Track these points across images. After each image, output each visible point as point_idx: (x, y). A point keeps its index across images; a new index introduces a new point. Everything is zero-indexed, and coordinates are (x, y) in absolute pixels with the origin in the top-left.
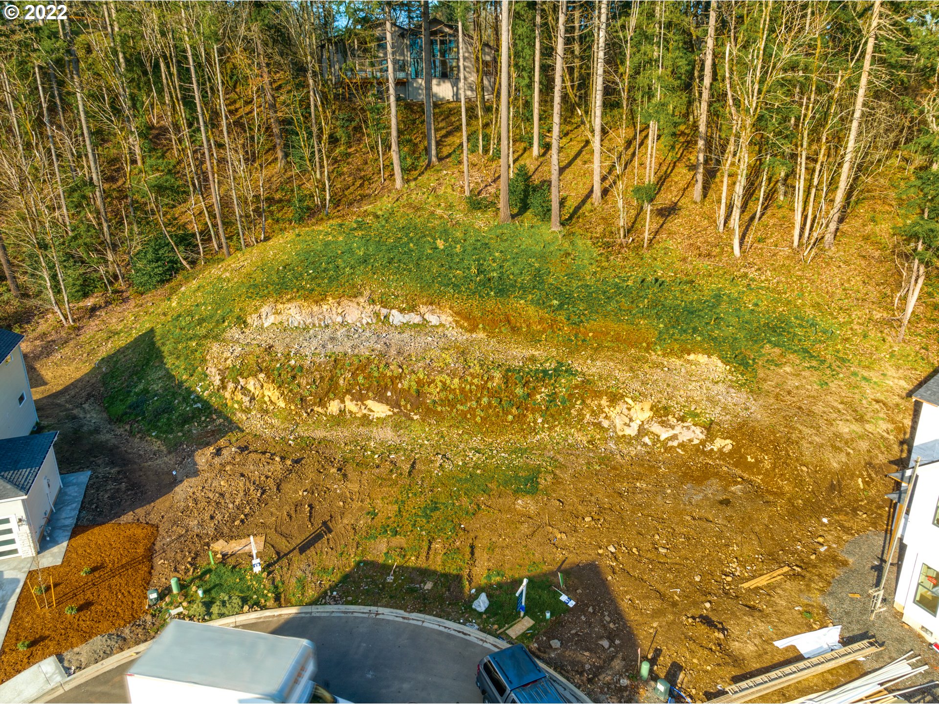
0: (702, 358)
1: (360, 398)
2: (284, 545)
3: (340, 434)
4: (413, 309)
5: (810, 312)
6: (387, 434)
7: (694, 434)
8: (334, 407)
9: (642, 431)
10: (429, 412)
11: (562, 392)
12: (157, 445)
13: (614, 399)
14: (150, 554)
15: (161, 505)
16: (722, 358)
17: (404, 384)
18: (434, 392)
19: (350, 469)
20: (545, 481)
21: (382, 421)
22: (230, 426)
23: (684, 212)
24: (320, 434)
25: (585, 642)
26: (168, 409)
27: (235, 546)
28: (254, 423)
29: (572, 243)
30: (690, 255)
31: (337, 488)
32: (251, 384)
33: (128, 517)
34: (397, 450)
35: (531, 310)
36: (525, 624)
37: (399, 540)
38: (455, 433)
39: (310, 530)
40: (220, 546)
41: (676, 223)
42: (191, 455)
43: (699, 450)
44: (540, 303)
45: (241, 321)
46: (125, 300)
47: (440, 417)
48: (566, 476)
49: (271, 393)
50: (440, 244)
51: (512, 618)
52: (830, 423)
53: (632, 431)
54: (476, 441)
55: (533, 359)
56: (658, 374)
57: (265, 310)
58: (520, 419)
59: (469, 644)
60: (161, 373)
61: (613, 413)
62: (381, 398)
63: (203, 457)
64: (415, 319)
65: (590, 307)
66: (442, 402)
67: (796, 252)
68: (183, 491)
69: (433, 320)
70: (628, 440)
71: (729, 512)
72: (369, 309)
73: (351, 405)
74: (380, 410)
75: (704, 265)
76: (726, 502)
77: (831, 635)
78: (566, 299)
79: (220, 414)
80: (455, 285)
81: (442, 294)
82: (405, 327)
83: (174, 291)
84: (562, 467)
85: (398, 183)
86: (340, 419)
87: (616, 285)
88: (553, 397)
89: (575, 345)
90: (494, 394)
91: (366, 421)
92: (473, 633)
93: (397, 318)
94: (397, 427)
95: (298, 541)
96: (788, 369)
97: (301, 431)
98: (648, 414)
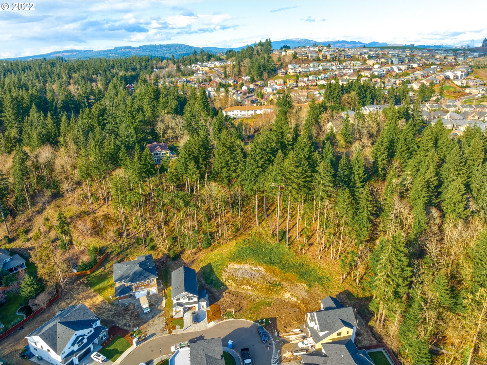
0: (303, 284)
1: (247, 286)
2: (236, 310)
3: (243, 292)
4: (257, 267)
5: (328, 275)
6: (250, 292)
7: (295, 299)
8: (243, 287)
9: (289, 298)
10: (257, 290)
11: (278, 289)
12: (216, 290)
13: (285, 292)
14: (220, 310)
15: (219, 302)
16: (307, 285)
17: (254, 284)
18: (258, 286)
19: (245, 298)
20: (272, 304)
21: (250, 290)
22: (227, 288)
23: (314, 246)
24: (240, 291)
25: (271, 327)
26: (217, 284)
27: (230, 310)
28: (230, 288)
29: (290, 251)
30: (311, 258)
31: (243, 302)
32: (230, 281)
33: (215, 304)
34: (252, 296)
35: (278, 269)
36: (264, 324)
37: (251, 311)
38: (261, 294)
39: (239, 308)
40: (228, 309)
41: (312, 249)
42: (222, 293)
43: (296, 302)
44: (280, 268)
45: (227, 266)
46: (201, 250)
47: (259, 291)
48: (275, 304)
49: (233, 283)
50: (263, 250)
51: (263, 323)
52: (318, 300)
53: (287, 297)
54: (264, 296)
55: (275, 281)
56: (294, 287)
57: (231, 264)
58: (271, 293)
59: (257, 326)
60: (214, 276)
61: (285, 294)
62: (250, 286)
63: (224, 294)
64: (257, 269)
65: (288, 270)
66: (260, 288)
67: (331, 260)
68: (222, 300)
69: (260, 269)
70: (286, 299)
71: (295, 313)
72: (249, 266)
73: (245, 287)
74: (250, 288)
75: (312, 260)
76: (295, 312)
77: (298, 330)
78: (284, 267)
79: (225, 285)
80: (265, 262)
81: (262, 264)
82: (254, 271)
83: (212, 250)
84: (275, 302)
85: (257, 225)
86: (243, 289)
87: (295, 265)
88: (277, 289)
89: (283, 279)
90: (268, 288)
91: (247, 290)
92: (258, 324)
93: (254, 268)
94: (252, 291)
95: (238, 310)
96: (317, 288)
97: (237, 290)
98: (290, 295)
